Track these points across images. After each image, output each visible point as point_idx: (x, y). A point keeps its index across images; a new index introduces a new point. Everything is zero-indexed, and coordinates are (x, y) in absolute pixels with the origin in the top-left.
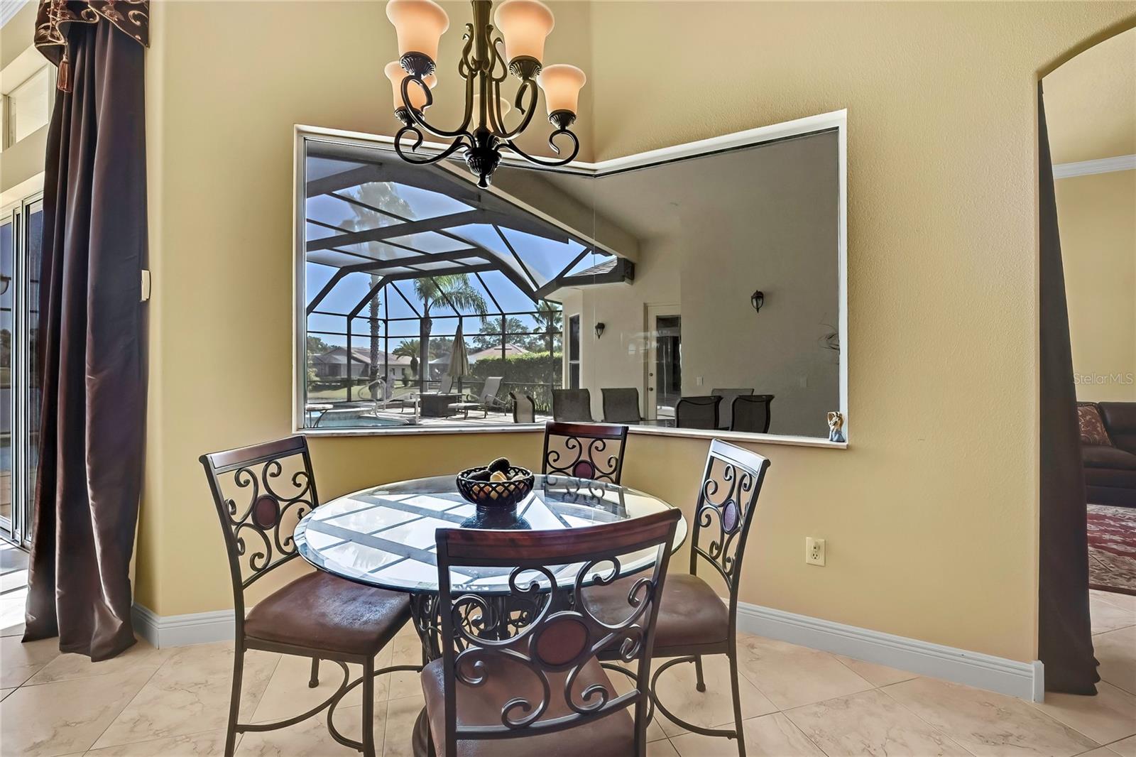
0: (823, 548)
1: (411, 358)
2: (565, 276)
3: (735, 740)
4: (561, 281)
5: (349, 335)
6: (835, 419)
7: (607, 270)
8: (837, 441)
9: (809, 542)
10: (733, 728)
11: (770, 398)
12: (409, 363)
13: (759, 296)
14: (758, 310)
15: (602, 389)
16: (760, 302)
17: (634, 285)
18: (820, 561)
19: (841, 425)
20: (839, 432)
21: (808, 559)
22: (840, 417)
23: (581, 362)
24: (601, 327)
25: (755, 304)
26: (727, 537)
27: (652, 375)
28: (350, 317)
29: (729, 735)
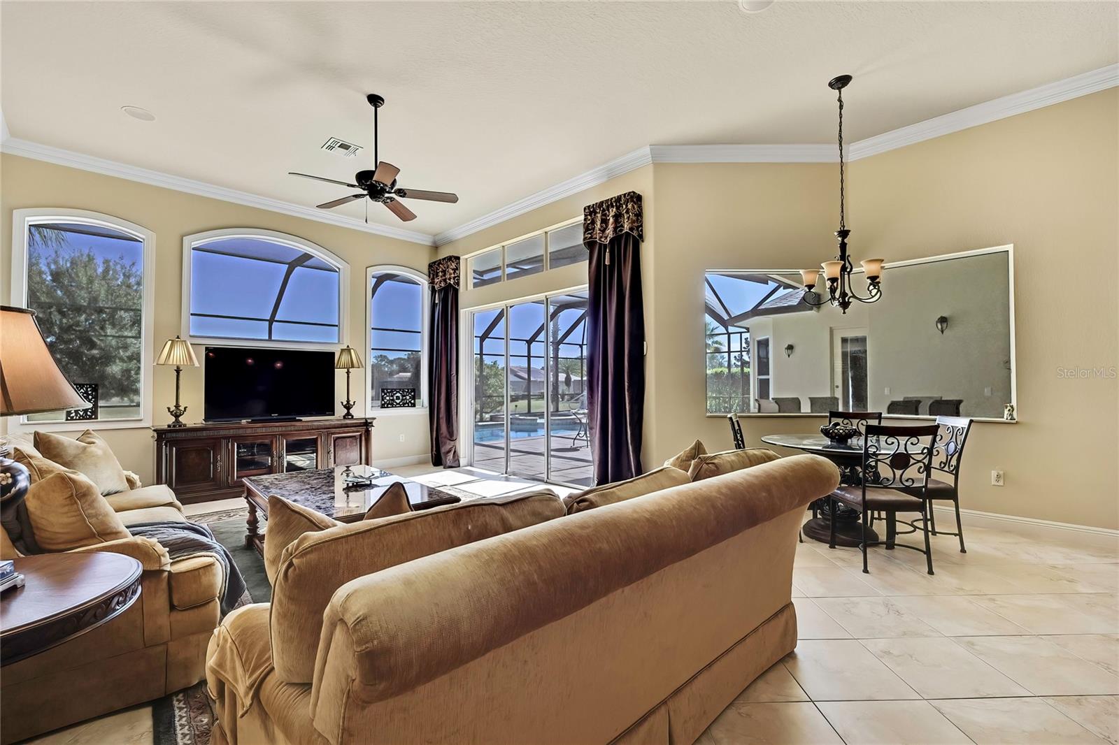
0: (1002, 476)
1: (565, 375)
2: (760, 308)
3: (958, 537)
4: (756, 312)
5: (529, 357)
6: (1009, 408)
7: (795, 302)
8: (1011, 419)
9: (994, 474)
10: (957, 532)
11: (960, 402)
12: (564, 380)
13: (943, 320)
14: (942, 332)
15: (810, 398)
16: (945, 325)
17: (820, 312)
18: (1001, 483)
19: (1013, 411)
20: (1011, 415)
21: (994, 482)
22: (1012, 407)
23: (771, 377)
24: (790, 347)
25: (940, 327)
26: (949, 457)
27: (837, 387)
28: (529, 342)
29: (956, 535)
